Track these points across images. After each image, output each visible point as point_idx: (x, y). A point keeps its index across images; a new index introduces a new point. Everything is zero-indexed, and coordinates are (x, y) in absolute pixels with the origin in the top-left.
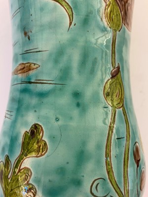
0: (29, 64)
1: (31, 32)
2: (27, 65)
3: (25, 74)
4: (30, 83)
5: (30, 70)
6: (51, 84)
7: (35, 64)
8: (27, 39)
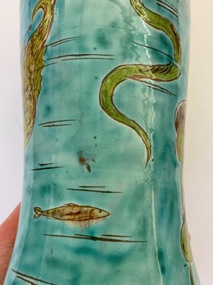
0: (89, 209)
1: (93, 160)
2: (85, 209)
3: (83, 223)
4: (94, 239)
5: (92, 218)
6: (128, 241)
7: (101, 211)
8: (86, 170)
